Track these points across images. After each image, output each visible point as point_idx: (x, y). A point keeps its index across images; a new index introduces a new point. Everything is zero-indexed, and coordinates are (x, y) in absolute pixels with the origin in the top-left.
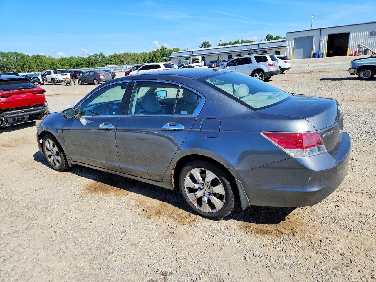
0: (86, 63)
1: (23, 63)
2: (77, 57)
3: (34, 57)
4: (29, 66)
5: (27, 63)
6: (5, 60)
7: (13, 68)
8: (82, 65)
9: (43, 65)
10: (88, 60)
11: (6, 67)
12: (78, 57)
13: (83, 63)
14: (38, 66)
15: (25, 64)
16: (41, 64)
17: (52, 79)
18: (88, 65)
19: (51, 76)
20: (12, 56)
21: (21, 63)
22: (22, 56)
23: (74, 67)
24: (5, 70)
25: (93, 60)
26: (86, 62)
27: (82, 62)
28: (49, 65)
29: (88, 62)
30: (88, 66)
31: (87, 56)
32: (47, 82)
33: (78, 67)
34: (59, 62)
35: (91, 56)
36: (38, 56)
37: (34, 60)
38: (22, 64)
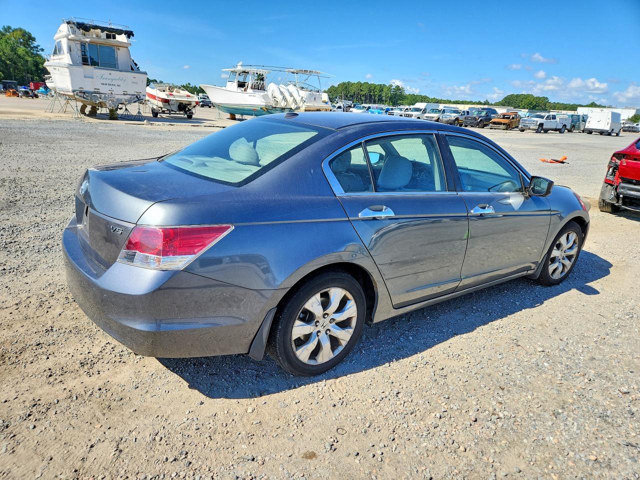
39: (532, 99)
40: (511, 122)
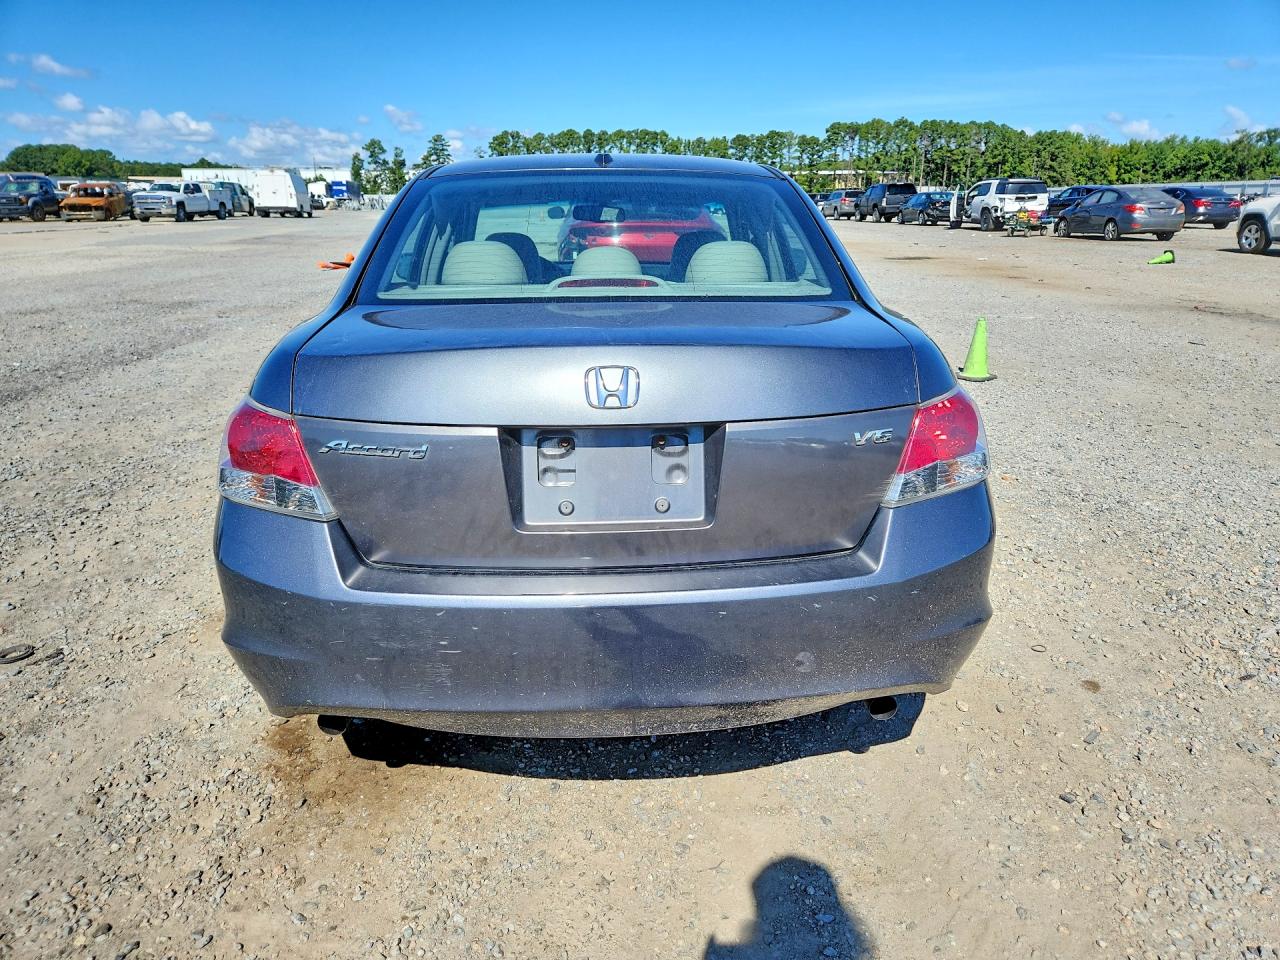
0: (1218, 163)
1: (1000, 158)
2: (1191, 139)
3: (1040, 138)
4: (1015, 169)
5: (1011, 159)
6: (953, 146)
7: (965, 174)
8: (1200, 173)
9: (1057, 168)
10: (1230, 153)
11: (949, 169)
12: (1196, 140)
13: (1207, 164)
14: (1043, 167)
15: (1004, 162)
16: (1054, 164)
17: (985, 210)
18: (1226, 172)
19: (986, 201)
20: (976, 134)
21: (995, 157)
22: (1004, 134)
23: (1167, 176)
24: (942, 178)
25: (1255, 152)
26: (1219, 158)
27: (1206, 158)
28: (1078, 167)
29: (1228, 160)
30: (1222, 174)
31: (1235, 137)
32: (970, 220)
33: (1183, 177)
34: (1116, 158)
35: (1249, 136)
36: (1052, 135)
37: (1034, 150)
38: (995, 160)
39: (78, 156)
40: (111, 203)
